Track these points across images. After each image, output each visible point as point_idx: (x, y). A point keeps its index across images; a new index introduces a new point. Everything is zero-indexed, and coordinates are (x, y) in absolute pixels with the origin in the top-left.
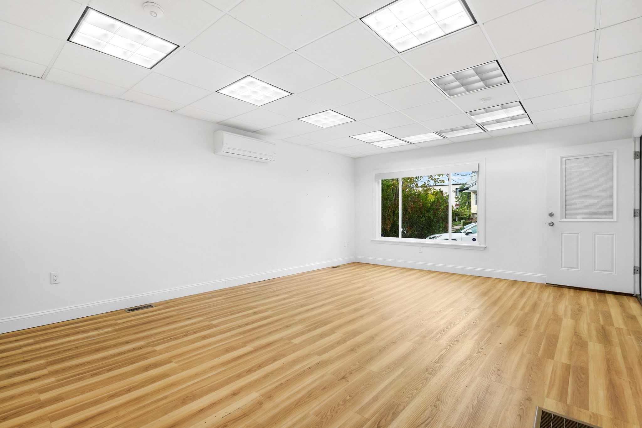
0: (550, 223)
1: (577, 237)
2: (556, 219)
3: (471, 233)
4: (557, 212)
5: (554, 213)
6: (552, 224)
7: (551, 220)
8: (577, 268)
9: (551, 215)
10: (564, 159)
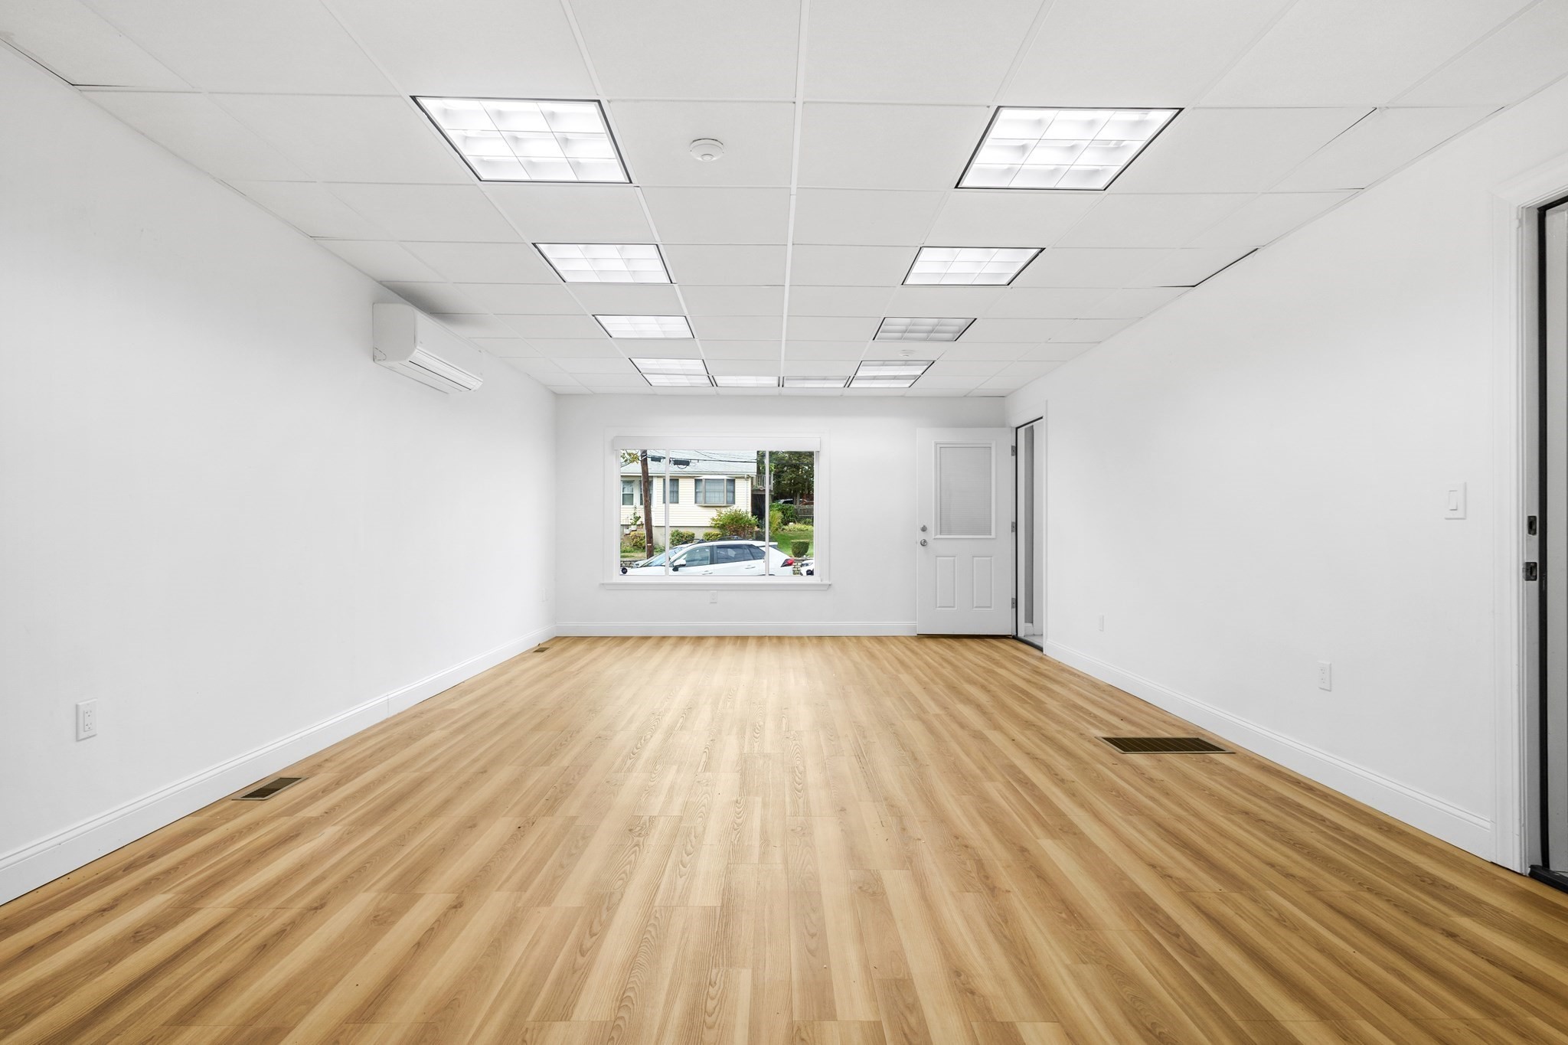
0: (925, 541)
1: (954, 561)
2: (930, 536)
3: (684, 566)
4: (931, 528)
5: (927, 526)
6: (924, 543)
7: (922, 536)
8: (953, 607)
9: (924, 529)
10: (938, 446)
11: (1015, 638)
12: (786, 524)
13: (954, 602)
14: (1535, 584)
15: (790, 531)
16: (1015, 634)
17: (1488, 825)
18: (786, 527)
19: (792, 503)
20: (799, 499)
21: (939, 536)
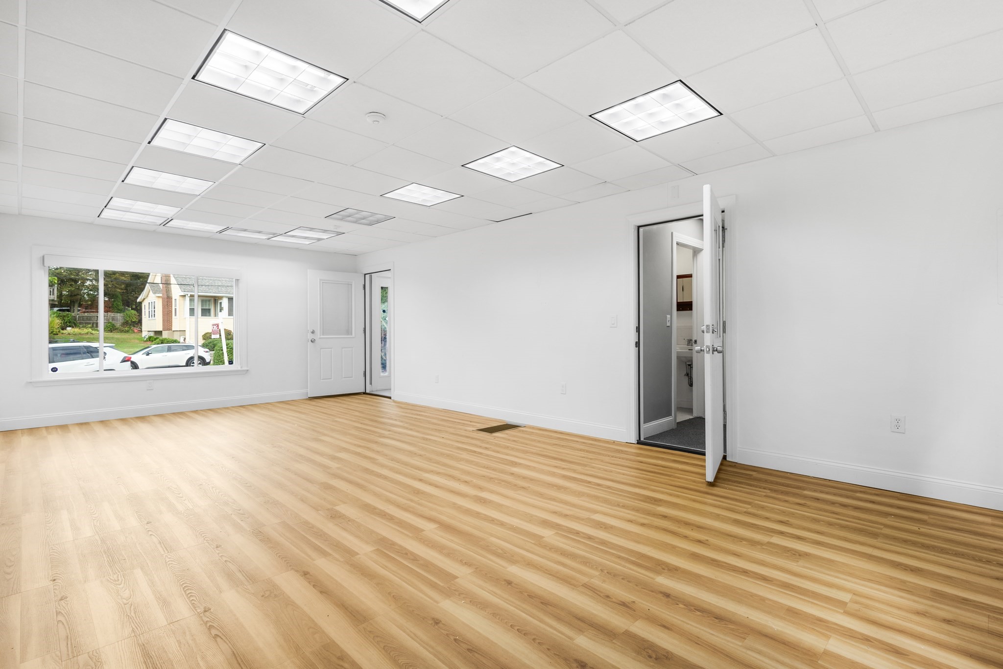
0: (314, 340)
1: (331, 351)
2: (317, 336)
4: (318, 332)
5: (315, 330)
6: (312, 341)
8: (331, 379)
9: (313, 332)
10: (322, 281)
11: (365, 393)
12: (63, 329)
13: (331, 376)
14: (637, 348)
15: (69, 334)
16: (364, 391)
17: (625, 430)
18: (64, 331)
19: (69, 311)
20: (76, 308)
21: (322, 336)
